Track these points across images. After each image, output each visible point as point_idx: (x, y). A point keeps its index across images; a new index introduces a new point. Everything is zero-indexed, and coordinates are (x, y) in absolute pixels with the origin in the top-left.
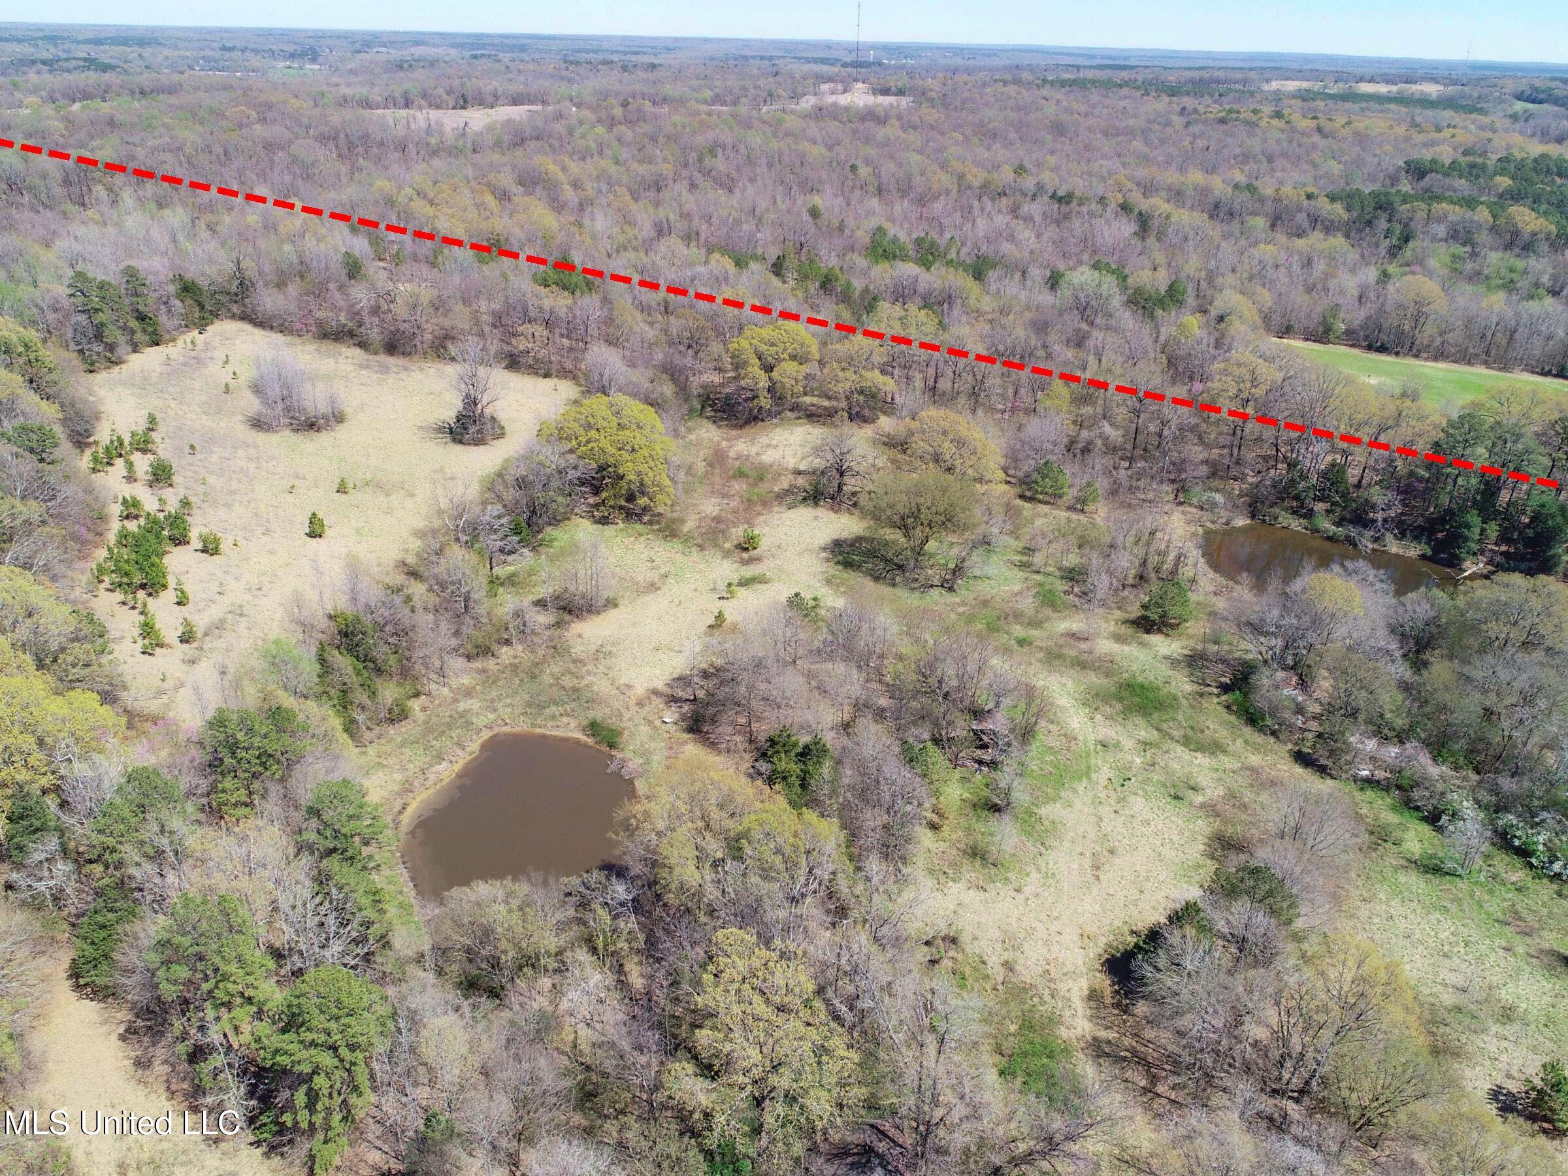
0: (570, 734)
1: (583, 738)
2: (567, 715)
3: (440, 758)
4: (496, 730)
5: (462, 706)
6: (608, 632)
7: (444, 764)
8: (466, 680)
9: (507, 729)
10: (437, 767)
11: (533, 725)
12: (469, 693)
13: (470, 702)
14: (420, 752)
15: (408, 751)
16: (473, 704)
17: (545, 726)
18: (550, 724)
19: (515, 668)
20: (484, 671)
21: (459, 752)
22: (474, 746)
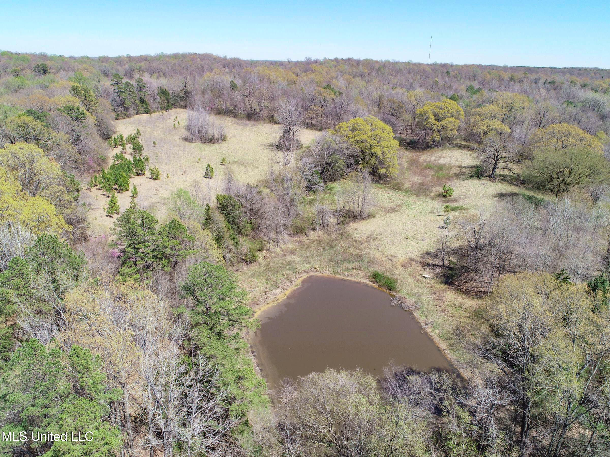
0: (360, 280)
1: (370, 283)
2: (356, 269)
3: (277, 286)
4: (311, 274)
5: (289, 258)
6: (372, 229)
7: (279, 290)
8: (290, 246)
9: (318, 274)
10: (275, 291)
11: (335, 273)
12: (292, 252)
13: (293, 257)
14: (263, 281)
15: (255, 280)
16: (296, 258)
17: (343, 274)
18: (346, 273)
19: (319, 242)
20: (300, 242)
21: (289, 283)
22: (298, 282)
